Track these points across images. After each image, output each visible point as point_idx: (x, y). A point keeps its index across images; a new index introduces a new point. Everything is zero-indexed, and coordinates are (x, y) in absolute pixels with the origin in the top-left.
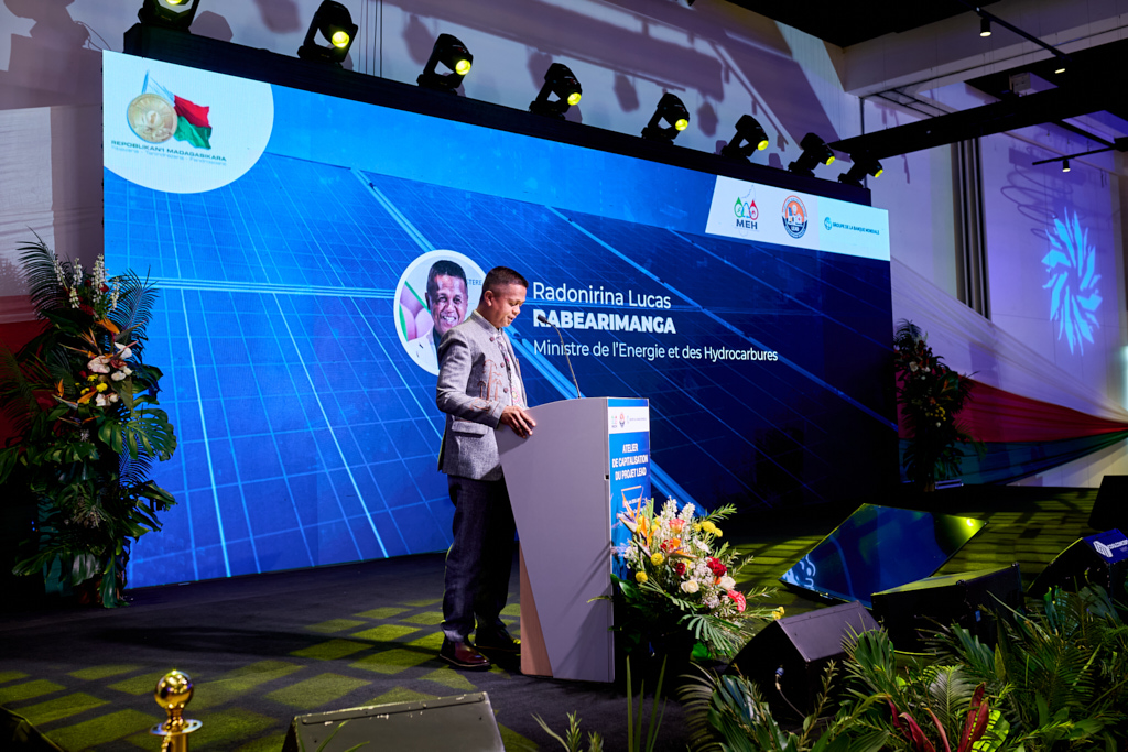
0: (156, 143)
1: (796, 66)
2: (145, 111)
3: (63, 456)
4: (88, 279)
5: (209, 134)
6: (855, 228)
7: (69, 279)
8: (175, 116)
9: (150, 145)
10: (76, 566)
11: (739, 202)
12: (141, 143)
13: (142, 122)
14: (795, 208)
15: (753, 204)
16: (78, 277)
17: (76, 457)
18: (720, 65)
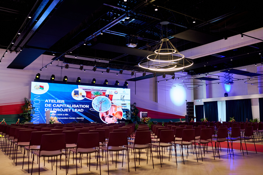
7: (27, 100)
8: (40, 87)
9: (37, 90)
16: (28, 100)
17: (26, 114)
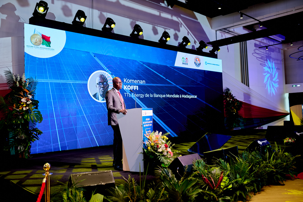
0: (37, 46)
1: (199, 23)
2: (34, 38)
3: (15, 122)
4: (21, 79)
5: (50, 43)
6: (213, 64)
7: (16, 79)
8: (42, 39)
9: (36, 46)
10: (19, 148)
11: (183, 58)
12: (34, 46)
13: (34, 41)
14: (197, 59)
15: (187, 59)
17: (19, 122)
18: (179, 23)
